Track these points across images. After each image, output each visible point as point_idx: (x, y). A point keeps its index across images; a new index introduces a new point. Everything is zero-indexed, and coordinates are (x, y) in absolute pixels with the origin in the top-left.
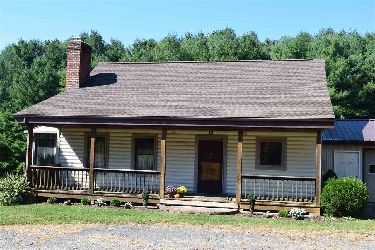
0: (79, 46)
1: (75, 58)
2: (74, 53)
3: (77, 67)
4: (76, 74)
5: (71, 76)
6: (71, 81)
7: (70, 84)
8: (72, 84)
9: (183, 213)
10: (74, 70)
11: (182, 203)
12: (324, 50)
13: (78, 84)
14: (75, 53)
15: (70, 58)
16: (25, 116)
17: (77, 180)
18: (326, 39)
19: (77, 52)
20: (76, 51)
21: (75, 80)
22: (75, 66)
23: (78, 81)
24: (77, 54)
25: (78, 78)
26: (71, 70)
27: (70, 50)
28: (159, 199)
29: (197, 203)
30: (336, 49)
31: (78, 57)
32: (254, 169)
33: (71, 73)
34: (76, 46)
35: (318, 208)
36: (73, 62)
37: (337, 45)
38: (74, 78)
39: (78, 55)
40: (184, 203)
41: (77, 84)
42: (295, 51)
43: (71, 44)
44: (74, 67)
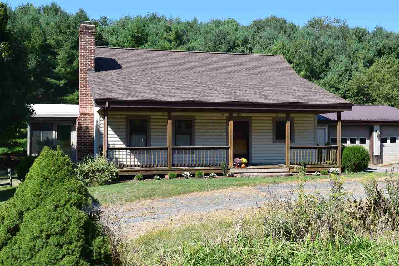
0: (93, 30)
1: (89, 42)
2: (87, 37)
3: (92, 51)
4: (91, 58)
5: (86, 60)
6: (86, 65)
7: (85, 67)
8: (87, 68)
9: (264, 177)
10: (88, 54)
11: (248, 171)
12: (164, 36)
13: (94, 68)
14: (89, 37)
15: (84, 42)
16: (108, 100)
17: (121, 160)
18: (166, 26)
19: (92, 37)
20: (90, 36)
21: (90, 64)
22: (90, 50)
23: (93, 65)
24: (91, 39)
25: (93, 62)
26: (85, 53)
27: (84, 34)
28: (230, 169)
29: (259, 170)
30: (176, 36)
31: (93, 41)
32: (272, 143)
33: (85, 57)
34: (90, 30)
35: (340, 167)
36: (87, 46)
37: (177, 33)
38: (89, 62)
39: (93, 40)
40: (250, 171)
41: (92, 68)
42: (137, 35)
43: (85, 28)
44: (88, 51)
